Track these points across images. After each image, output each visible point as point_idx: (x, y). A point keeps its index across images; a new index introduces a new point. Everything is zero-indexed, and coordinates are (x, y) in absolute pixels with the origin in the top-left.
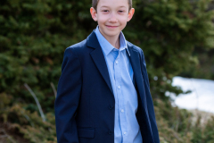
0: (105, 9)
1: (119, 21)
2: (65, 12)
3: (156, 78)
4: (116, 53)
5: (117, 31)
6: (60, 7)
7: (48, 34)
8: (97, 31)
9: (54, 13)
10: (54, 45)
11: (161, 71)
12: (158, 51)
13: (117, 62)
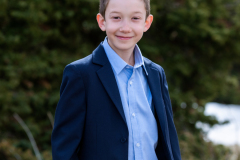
0: (116, 15)
1: (133, 31)
2: (65, 22)
3: (183, 105)
4: (129, 71)
5: (131, 44)
6: (58, 15)
7: (44, 50)
8: (105, 44)
9: (51, 23)
10: (51, 65)
11: (190, 95)
12: (185, 70)
13: (131, 83)
